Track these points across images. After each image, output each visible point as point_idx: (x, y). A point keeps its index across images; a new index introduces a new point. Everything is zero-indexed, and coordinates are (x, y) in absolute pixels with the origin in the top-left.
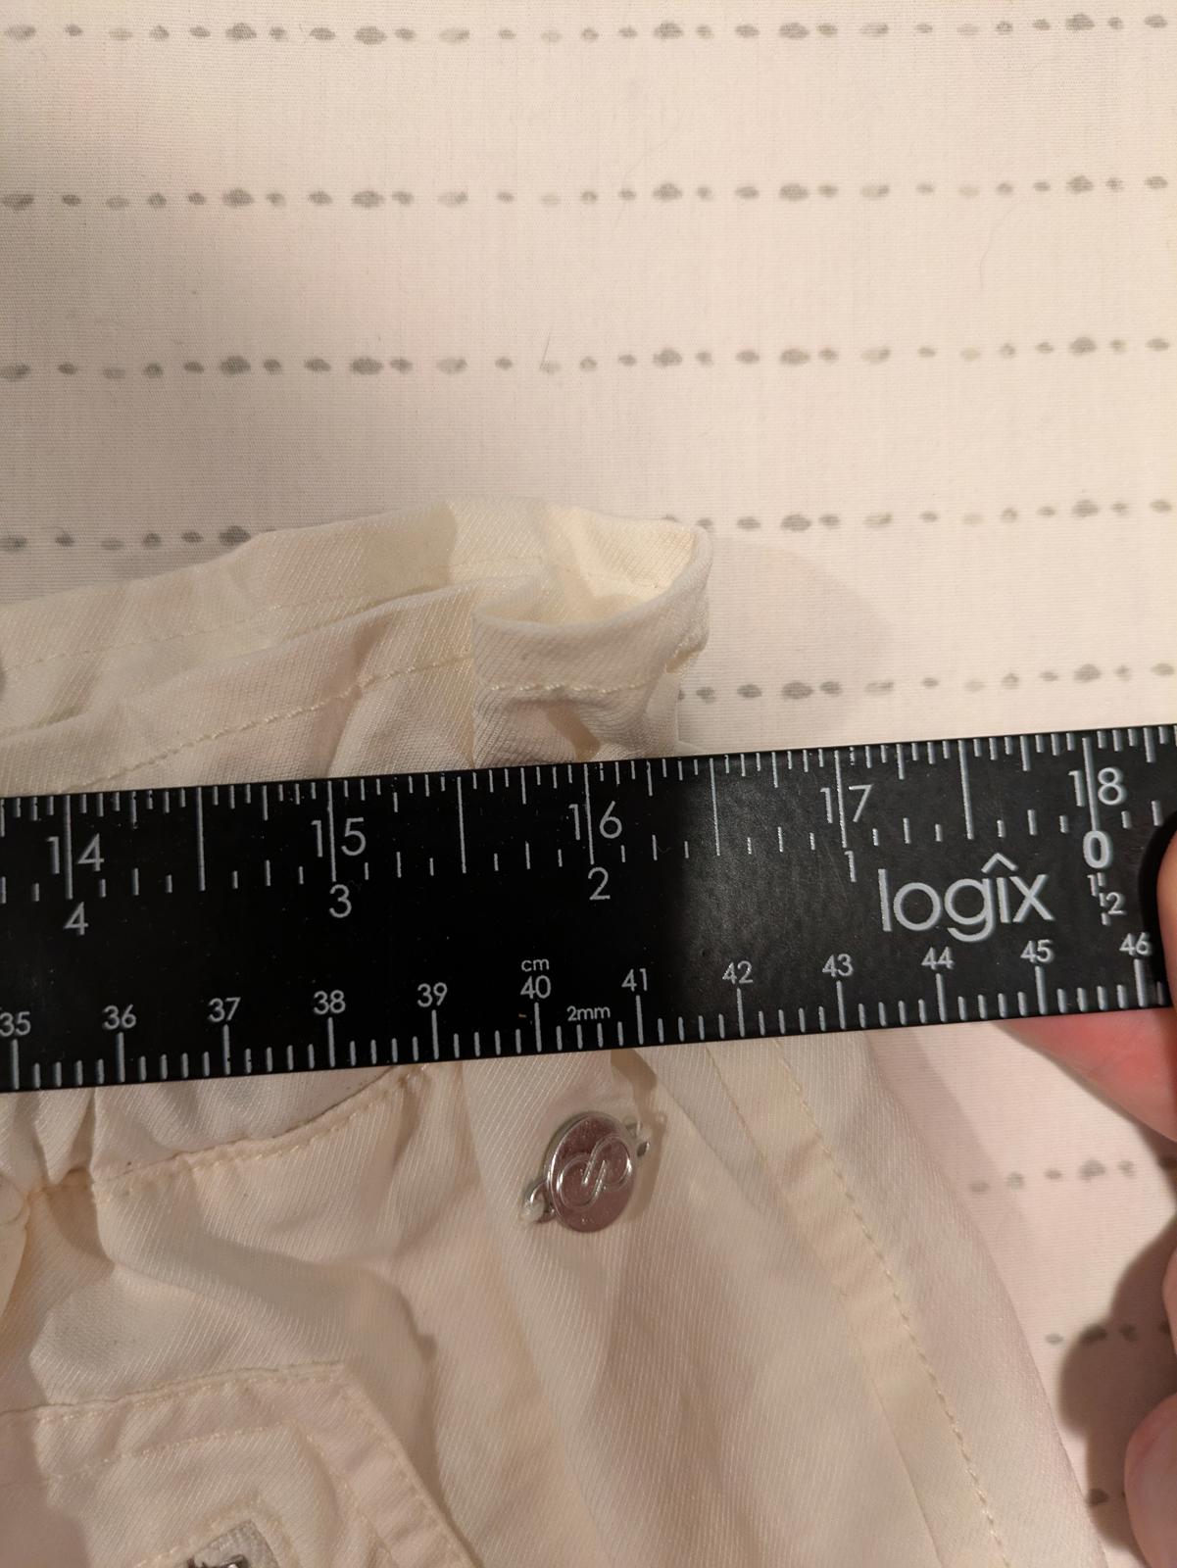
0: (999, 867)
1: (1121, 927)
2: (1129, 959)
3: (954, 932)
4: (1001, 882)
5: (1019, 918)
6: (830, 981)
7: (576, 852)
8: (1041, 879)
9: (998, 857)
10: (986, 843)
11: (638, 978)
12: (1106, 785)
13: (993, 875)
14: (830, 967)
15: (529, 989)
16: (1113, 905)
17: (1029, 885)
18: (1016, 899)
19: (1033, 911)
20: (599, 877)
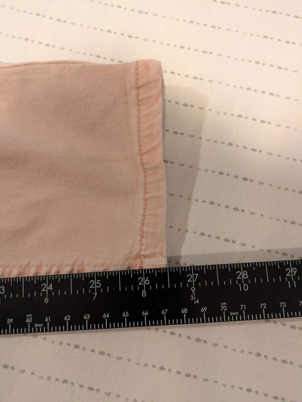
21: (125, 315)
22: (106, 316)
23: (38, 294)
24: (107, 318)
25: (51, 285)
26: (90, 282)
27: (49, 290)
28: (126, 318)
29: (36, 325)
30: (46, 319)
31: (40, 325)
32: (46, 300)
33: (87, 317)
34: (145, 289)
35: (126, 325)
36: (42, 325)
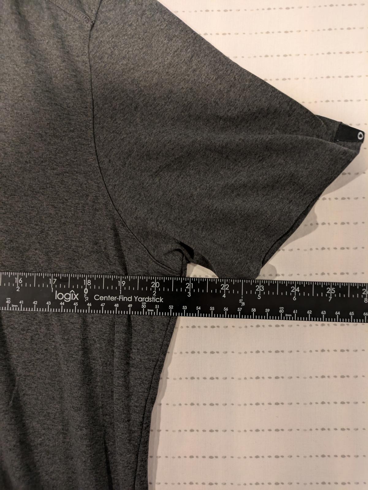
0: (72, 292)
1: (88, 302)
2: (88, 306)
3: (65, 300)
4: (72, 294)
5: (74, 299)
6: (47, 305)
7: (16, 284)
8: (78, 294)
9: (72, 291)
10: (71, 289)
11: (22, 302)
12: (89, 282)
13: (71, 293)
14: (47, 303)
15: (7, 302)
16: (87, 299)
17: (76, 295)
18: (74, 296)
19: (76, 298)
20: (18, 288)
21: (352, 314)
22: (338, 313)
23: (289, 293)
24: (338, 315)
25: (298, 288)
26: (327, 289)
27: (296, 291)
28: (352, 316)
29: (287, 315)
30: (294, 312)
31: (289, 315)
32: (295, 299)
33: (324, 312)
34: (367, 297)
35: (351, 321)
36: (291, 315)
